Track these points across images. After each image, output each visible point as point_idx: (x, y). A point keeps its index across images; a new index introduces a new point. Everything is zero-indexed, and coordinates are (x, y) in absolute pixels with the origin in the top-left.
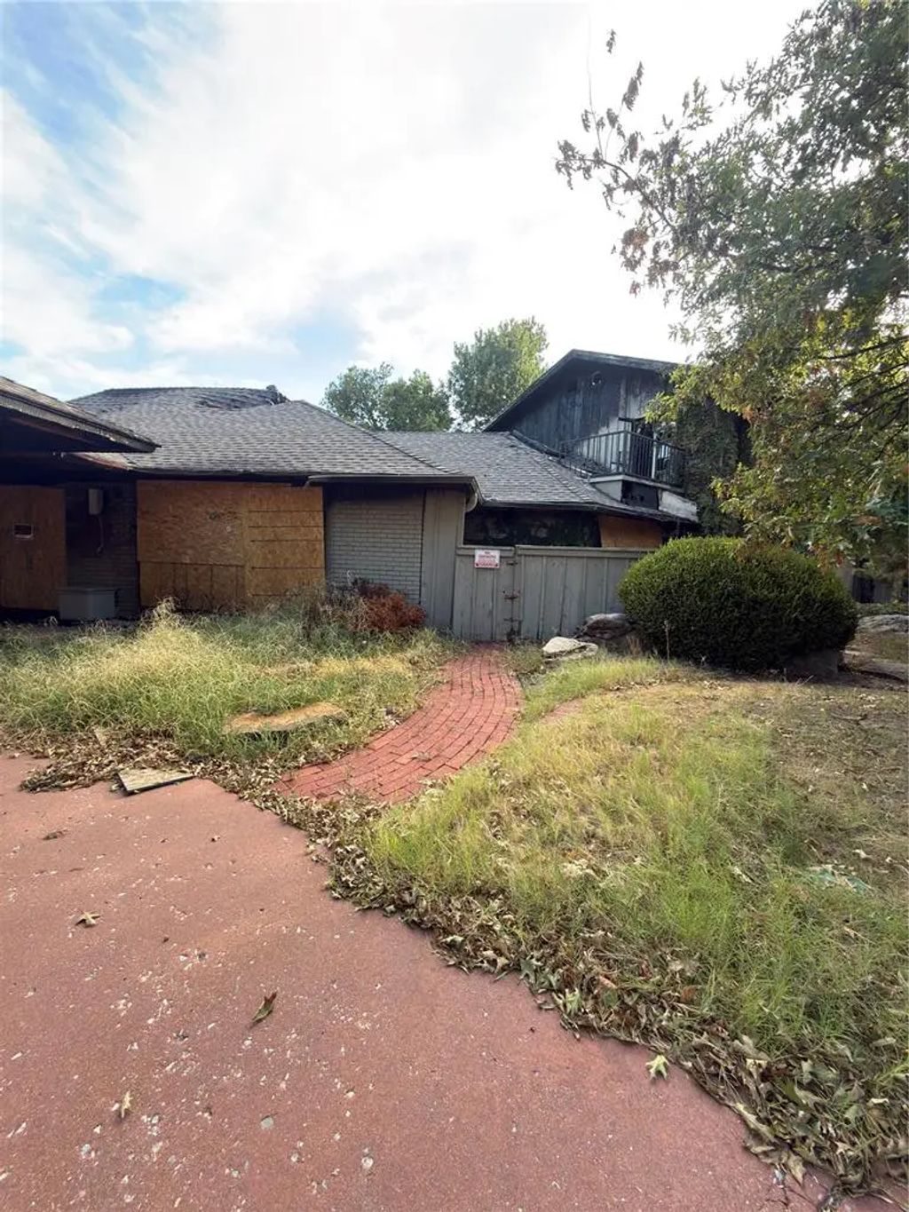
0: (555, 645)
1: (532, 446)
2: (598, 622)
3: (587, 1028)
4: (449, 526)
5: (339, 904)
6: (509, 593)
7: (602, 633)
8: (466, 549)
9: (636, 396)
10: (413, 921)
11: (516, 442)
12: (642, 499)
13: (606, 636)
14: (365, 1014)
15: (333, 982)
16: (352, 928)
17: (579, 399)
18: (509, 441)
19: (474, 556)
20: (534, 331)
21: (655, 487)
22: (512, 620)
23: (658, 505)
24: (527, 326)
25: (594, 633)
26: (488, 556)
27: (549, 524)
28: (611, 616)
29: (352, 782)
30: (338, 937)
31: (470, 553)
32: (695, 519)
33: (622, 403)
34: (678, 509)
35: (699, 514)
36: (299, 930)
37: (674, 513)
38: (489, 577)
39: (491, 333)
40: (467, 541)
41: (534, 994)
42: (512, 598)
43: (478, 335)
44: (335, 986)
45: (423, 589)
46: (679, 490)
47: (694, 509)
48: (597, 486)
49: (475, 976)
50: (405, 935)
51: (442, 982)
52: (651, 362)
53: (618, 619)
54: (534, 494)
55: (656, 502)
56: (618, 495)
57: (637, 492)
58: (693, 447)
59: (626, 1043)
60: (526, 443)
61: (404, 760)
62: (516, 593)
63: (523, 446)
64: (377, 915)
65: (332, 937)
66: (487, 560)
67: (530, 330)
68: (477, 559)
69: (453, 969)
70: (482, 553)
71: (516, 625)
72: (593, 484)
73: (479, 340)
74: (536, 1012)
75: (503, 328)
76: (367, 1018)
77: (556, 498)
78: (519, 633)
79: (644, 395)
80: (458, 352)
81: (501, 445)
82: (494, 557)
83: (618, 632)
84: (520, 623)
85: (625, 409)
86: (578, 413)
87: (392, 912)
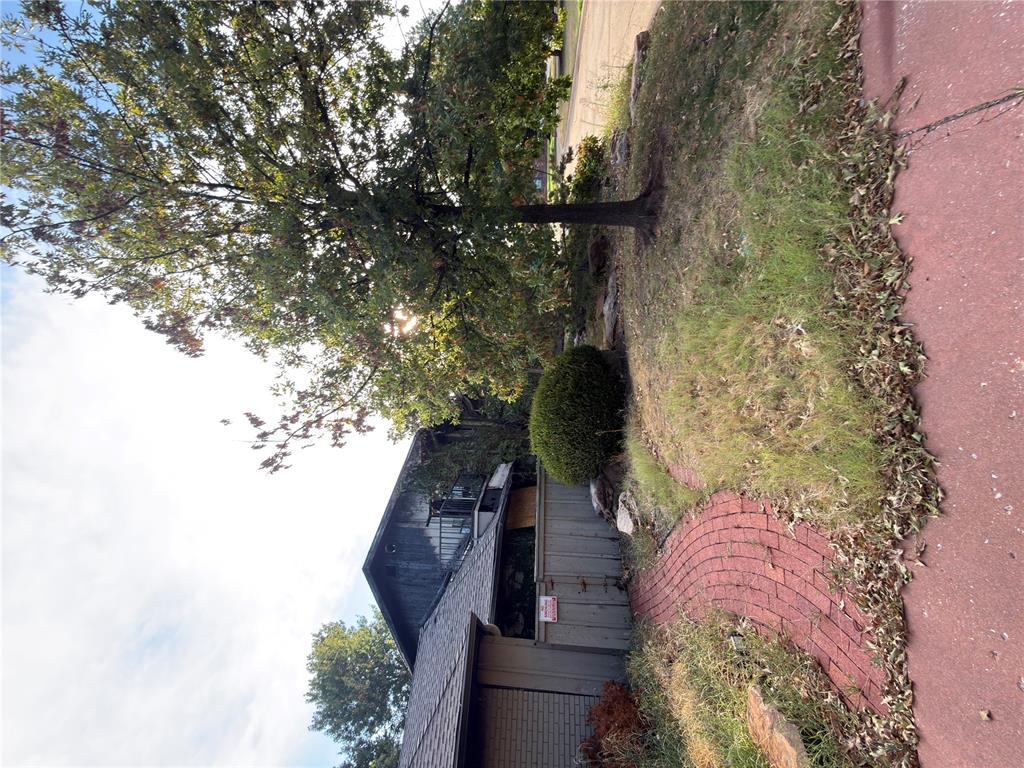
0: (625, 524)
1: (438, 601)
2: (600, 499)
3: (902, 259)
4: (516, 656)
5: (947, 485)
6: (581, 587)
7: (609, 495)
8: (539, 633)
9: (412, 514)
10: (914, 408)
11: (432, 619)
12: (493, 499)
13: (610, 492)
14: (1012, 371)
15: (1012, 418)
16: (957, 452)
17: (403, 564)
18: (430, 627)
19: (546, 623)
20: (325, 635)
21: (486, 490)
22: (606, 585)
23: (499, 489)
24: (320, 641)
25: (610, 503)
26: (546, 609)
27: (511, 571)
28: (593, 490)
29: (825, 607)
30: (974, 455)
31: (543, 626)
32: (510, 465)
33: (414, 526)
34: (503, 476)
35: (507, 462)
36: (999, 495)
37: (505, 479)
38: (565, 608)
39: (313, 684)
40: (531, 636)
41: (904, 300)
42: (584, 584)
43: (310, 698)
44: (1014, 414)
45: (583, 691)
46: (489, 476)
47: (503, 465)
48: (481, 533)
49: (920, 338)
50: (929, 407)
51: (942, 350)
52: (391, 501)
53: (595, 484)
54: (485, 584)
55: (497, 490)
56: (489, 515)
57: (488, 502)
58: (457, 469)
59: (896, 240)
60: (433, 609)
61: (778, 576)
62: (579, 581)
63: (436, 610)
64: (931, 444)
65: (978, 460)
66: (549, 609)
67: (323, 639)
68: (549, 619)
69: (928, 354)
70: (542, 613)
71: (610, 581)
72: (479, 536)
73: (315, 698)
74: (914, 289)
75: (313, 668)
76: (1013, 367)
77: (491, 561)
78: (618, 578)
79: (412, 508)
80: (318, 725)
81: (432, 634)
82: (546, 601)
83: (607, 483)
84: (607, 577)
85: (419, 523)
86: (415, 566)
87: (919, 433)
